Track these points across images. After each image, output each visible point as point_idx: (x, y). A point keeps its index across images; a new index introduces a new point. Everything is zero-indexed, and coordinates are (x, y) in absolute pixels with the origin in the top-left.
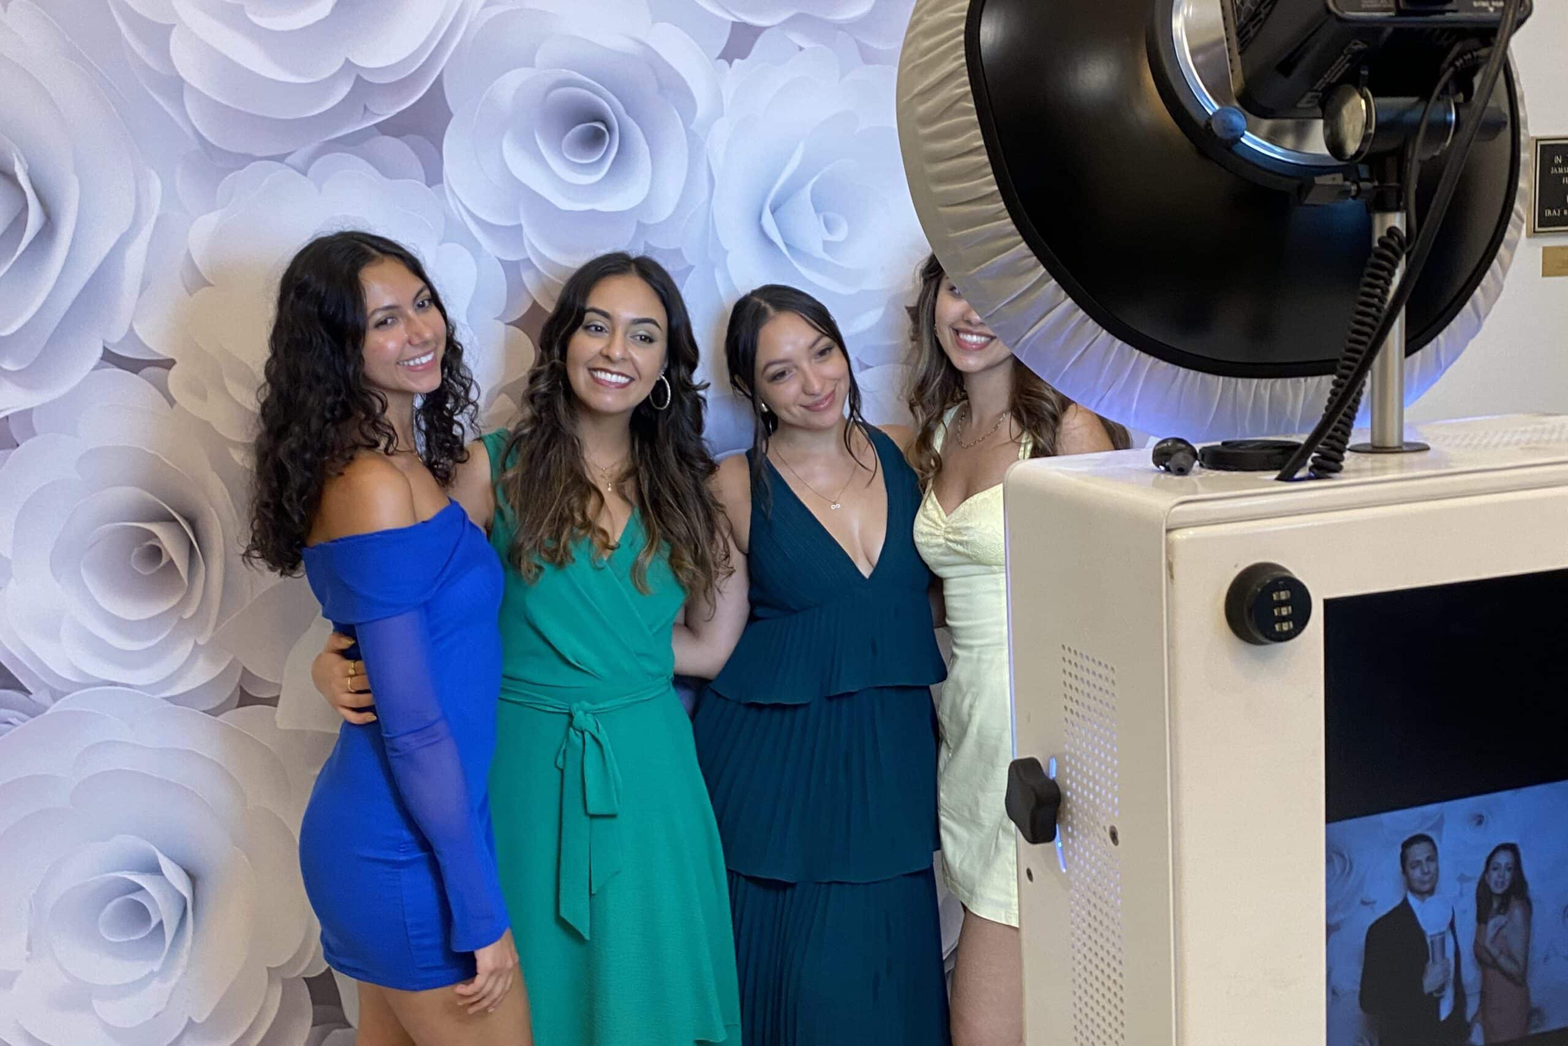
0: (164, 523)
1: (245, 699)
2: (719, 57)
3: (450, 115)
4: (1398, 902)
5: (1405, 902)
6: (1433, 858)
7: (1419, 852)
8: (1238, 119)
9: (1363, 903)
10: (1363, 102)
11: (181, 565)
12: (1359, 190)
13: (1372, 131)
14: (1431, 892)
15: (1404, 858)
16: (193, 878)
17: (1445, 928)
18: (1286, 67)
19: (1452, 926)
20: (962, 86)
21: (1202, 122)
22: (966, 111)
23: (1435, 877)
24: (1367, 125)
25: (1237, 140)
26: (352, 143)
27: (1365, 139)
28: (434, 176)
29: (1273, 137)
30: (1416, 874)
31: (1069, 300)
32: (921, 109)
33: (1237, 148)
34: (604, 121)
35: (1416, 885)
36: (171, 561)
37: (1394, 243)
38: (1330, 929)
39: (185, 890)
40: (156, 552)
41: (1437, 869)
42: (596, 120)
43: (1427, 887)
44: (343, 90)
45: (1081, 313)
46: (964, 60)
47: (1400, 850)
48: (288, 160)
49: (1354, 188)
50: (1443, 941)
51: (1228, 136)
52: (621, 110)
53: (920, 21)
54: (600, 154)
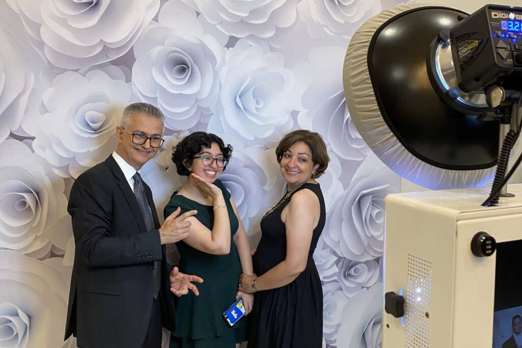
0: (28, 194)
1: (53, 255)
2: (225, 47)
3: (135, 60)
4: (510, 336)
5: (513, 337)
6: (520, 322)
7: (517, 321)
8: (457, 92)
10: (501, 91)
11: (33, 208)
13: (504, 100)
15: (513, 322)
16: (30, 317)
18: (477, 79)
20: (367, 75)
21: (445, 92)
23: (521, 328)
24: (503, 98)
25: (456, 98)
26: (101, 67)
27: (502, 102)
28: (128, 79)
30: (516, 327)
31: (400, 144)
32: (353, 81)
34: (186, 65)
35: (516, 331)
36: (30, 206)
39: (27, 322)
40: (24, 203)
41: (521, 326)
42: (184, 64)
43: (518, 331)
44: (99, 49)
45: (403, 148)
47: (512, 320)
48: (79, 71)
49: (496, 116)
51: (453, 97)
52: (192, 61)
53: (350, 54)
54: (184, 76)
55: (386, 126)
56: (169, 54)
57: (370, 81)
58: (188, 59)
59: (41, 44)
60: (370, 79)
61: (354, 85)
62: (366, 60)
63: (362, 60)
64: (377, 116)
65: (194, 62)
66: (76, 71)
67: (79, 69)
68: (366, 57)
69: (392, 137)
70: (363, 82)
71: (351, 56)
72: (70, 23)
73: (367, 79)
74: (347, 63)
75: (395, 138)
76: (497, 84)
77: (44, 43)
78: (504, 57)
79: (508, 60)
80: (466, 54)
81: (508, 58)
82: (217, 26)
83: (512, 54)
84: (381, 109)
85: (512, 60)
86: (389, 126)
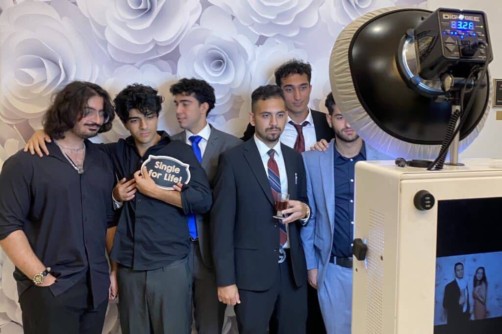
2: (256, 44)
3: (180, 56)
4: (453, 280)
5: (455, 280)
6: (462, 269)
7: (459, 267)
8: (418, 79)
9: (445, 279)
10: (451, 78)
12: (449, 99)
13: (453, 85)
14: (462, 278)
15: (455, 268)
17: (465, 287)
18: (432, 68)
19: (467, 287)
20: (347, 65)
21: (409, 79)
22: (348, 72)
23: (463, 274)
24: (452, 83)
25: (418, 84)
26: (153, 61)
27: (451, 87)
28: (174, 72)
29: (427, 84)
30: (458, 273)
31: (373, 121)
32: (336, 70)
33: (418, 86)
34: (222, 60)
35: (458, 276)
37: (457, 113)
38: (436, 285)
41: (463, 272)
42: (220, 59)
43: (460, 276)
44: (151, 47)
45: (376, 124)
46: (348, 59)
47: (454, 266)
48: (135, 65)
49: (448, 99)
50: (464, 291)
51: (416, 83)
52: (227, 56)
53: (336, 48)
54: (221, 69)
55: (361, 106)
56: (208, 50)
57: (349, 70)
58: (224, 55)
59: (105, 43)
60: (349, 68)
61: (338, 73)
62: (347, 53)
63: (345, 53)
64: (354, 99)
65: (229, 57)
66: (132, 64)
67: (135, 63)
68: (348, 50)
69: (366, 116)
70: (343, 71)
71: (336, 50)
72: (128, 26)
73: (347, 68)
74: (333, 55)
75: (369, 116)
76: (448, 72)
77: (107, 41)
78: (451, 50)
79: (455, 53)
80: (424, 48)
81: (455, 50)
82: (250, 27)
83: (459, 48)
84: (357, 93)
85: (458, 53)
86: (363, 106)
